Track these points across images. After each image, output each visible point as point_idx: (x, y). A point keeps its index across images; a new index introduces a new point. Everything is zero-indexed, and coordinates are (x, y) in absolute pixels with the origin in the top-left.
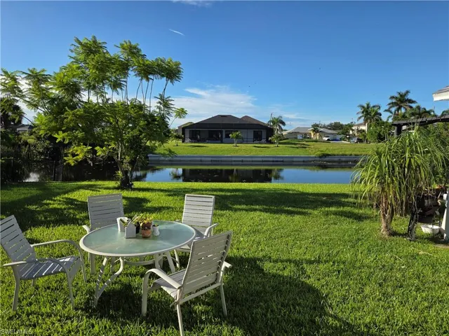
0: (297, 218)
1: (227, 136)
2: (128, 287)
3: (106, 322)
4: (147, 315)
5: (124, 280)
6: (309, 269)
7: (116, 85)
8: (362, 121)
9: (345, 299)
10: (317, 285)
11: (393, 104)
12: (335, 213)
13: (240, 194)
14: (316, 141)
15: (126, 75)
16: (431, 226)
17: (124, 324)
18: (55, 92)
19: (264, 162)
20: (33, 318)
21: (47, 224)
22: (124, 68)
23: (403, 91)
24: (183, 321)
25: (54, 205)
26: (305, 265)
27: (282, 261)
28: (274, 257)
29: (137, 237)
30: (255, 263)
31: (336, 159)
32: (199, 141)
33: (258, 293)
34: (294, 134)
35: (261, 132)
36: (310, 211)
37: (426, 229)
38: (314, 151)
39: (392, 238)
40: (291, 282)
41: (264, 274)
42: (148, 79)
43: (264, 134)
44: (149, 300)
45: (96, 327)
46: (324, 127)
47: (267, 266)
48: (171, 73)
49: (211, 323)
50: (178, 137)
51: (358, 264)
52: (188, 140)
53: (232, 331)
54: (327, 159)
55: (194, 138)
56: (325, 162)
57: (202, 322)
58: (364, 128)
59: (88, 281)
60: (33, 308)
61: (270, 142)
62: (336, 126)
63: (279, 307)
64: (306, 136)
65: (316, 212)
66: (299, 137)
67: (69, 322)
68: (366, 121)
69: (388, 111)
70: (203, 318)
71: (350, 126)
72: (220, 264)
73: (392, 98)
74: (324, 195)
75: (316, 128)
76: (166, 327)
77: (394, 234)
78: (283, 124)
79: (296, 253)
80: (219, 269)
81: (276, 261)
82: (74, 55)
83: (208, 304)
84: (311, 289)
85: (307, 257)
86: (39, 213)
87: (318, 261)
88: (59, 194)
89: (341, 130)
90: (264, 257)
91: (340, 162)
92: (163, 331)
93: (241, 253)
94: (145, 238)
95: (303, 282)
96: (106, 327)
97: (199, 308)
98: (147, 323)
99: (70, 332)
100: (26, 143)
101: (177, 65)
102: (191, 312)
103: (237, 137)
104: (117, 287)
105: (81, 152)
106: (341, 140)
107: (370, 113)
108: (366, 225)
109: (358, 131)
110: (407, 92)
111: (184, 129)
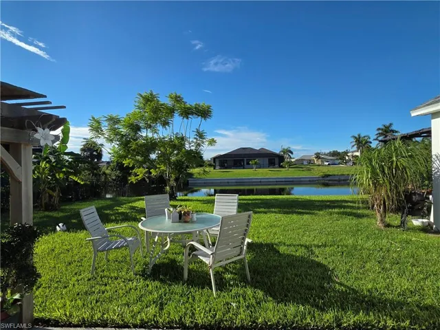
0: (306, 217)
1: (248, 164)
2: (174, 261)
3: (157, 283)
4: (188, 279)
5: (171, 257)
6: (317, 251)
7: (165, 124)
8: (355, 148)
9: (348, 272)
10: (324, 262)
11: (380, 134)
12: (338, 213)
13: (260, 201)
14: (319, 165)
15: (172, 116)
16: (421, 220)
17: (170, 285)
18: (124, 130)
19: (278, 182)
20: (105, 280)
21: (116, 221)
22: (171, 111)
23: (388, 124)
24: (216, 284)
25: (121, 210)
26: (313, 248)
27: (294, 246)
28: (288, 243)
29: (179, 222)
30: (273, 246)
31: (337, 178)
32: (226, 168)
33: (276, 267)
34: (301, 161)
35: (275, 160)
36: (316, 212)
37: (417, 222)
38: (317, 172)
39: (387, 229)
40: (302, 260)
41: (280, 254)
42: (187, 118)
43: (277, 161)
44: (189, 270)
45: (150, 286)
46: (325, 154)
47: (282, 249)
48: (204, 113)
49: (237, 286)
50: (210, 165)
51: (359, 248)
52: (218, 167)
53: (255, 293)
54: (328, 178)
55: (223, 166)
56: (327, 181)
57: (230, 285)
58: (358, 154)
59: (145, 257)
60: (105, 273)
61: (282, 167)
62: (335, 154)
63: (293, 276)
64: (310, 162)
65: (321, 212)
66: (305, 163)
67: (131, 283)
68: (358, 148)
69: (376, 139)
70: (232, 283)
71: (346, 153)
72: (244, 239)
73: (379, 129)
74: (328, 201)
75: (318, 156)
76: (203, 288)
77: (388, 226)
78: (292, 153)
79: (306, 240)
80: (243, 243)
81: (290, 245)
82: (137, 104)
83: (236, 274)
84: (319, 265)
85: (316, 242)
86: (112, 215)
87: (325, 246)
88: (125, 204)
89: (339, 157)
90: (279, 243)
91: (339, 180)
92: (200, 290)
93: (261, 240)
94: (186, 222)
95: (312, 260)
96: (157, 287)
97: (228, 276)
98: (188, 285)
99: (131, 289)
100: (104, 173)
101: (209, 107)
102: (221, 279)
103: (256, 163)
104: (166, 261)
105: (140, 172)
106: (339, 164)
107: (361, 142)
108: (365, 221)
109: (353, 157)
110: (391, 125)
111: (214, 159)
